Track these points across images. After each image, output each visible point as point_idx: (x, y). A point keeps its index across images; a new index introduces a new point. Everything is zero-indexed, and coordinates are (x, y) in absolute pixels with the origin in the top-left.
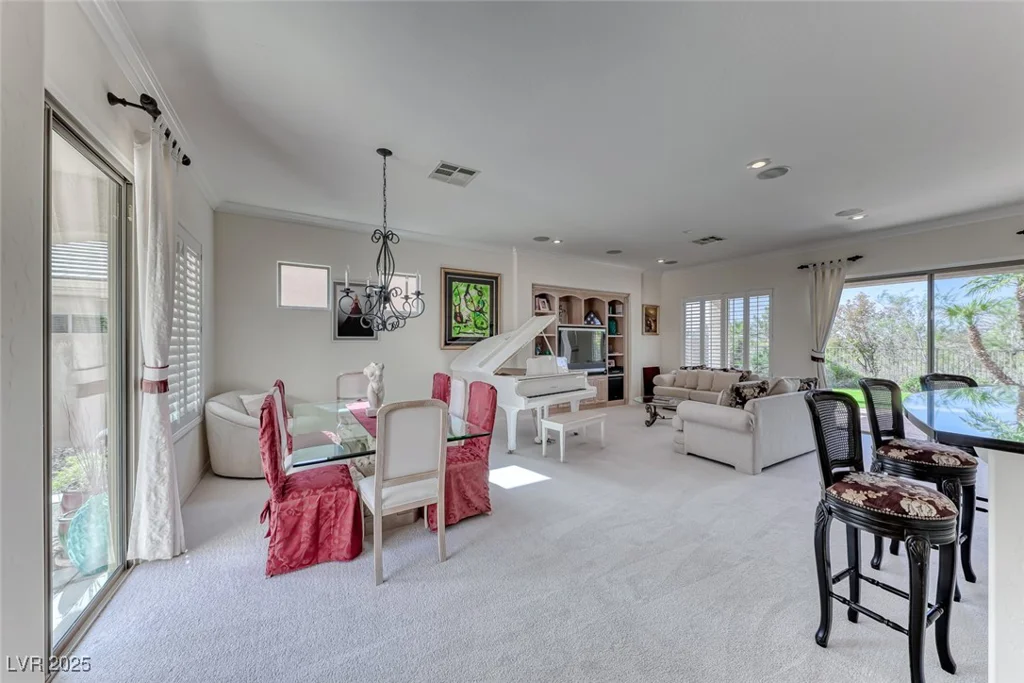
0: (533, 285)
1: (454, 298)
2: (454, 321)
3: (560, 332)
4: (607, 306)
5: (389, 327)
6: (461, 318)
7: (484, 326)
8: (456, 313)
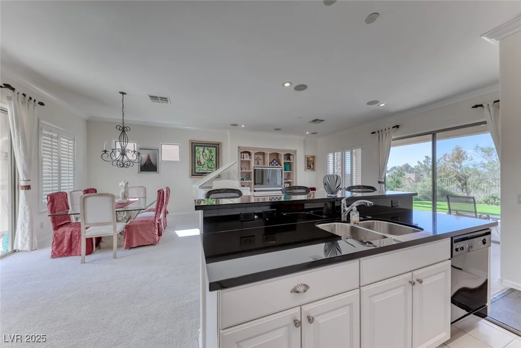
0: (239, 147)
1: (197, 154)
2: (197, 165)
3: (255, 170)
4: (283, 156)
5: (126, 166)
6: (201, 164)
7: (213, 167)
8: (198, 161)
